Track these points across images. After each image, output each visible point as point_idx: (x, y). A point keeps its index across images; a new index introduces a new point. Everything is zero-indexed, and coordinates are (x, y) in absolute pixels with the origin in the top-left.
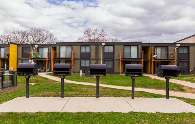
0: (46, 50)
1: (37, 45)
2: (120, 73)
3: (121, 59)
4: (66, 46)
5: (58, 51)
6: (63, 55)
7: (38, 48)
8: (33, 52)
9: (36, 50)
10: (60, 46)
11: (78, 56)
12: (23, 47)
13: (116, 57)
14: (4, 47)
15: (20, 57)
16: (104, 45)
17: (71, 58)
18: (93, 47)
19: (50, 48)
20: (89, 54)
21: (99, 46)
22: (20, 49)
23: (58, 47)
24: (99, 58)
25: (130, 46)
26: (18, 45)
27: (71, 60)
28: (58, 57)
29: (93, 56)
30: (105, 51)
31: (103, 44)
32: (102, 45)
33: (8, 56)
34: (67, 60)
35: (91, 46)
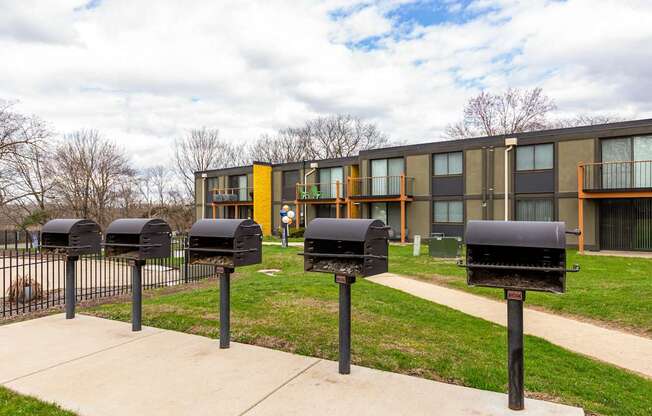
0: (337, 175)
1: (317, 161)
2: (581, 247)
3: (585, 191)
4: (388, 158)
5: (365, 177)
6: (379, 189)
7: (318, 170)
8: (306, 179)
9: (313, 177)
10: (371, 160)
11: (423, 189)
12: (284, 172)
13: (563, 188)
14: (244, 175)
15: (278, 198)
16: (514, 146)
17: (399, 196)
18: (475, 157)
19: (346, 168)
20: (460, 180)
21: (497, 150)
22: (278, 175)
23: (365, 163)
24: (496, 193)
25: (632, 136)
26: (273, 166)
27: (400, 202)
28: (365, 193)
29: (473, 186)
30: (519, 169)
31: (513, 141)
32: (507, 144)
33: (252, 195)
34: (391, 203)
35: (469, 153)
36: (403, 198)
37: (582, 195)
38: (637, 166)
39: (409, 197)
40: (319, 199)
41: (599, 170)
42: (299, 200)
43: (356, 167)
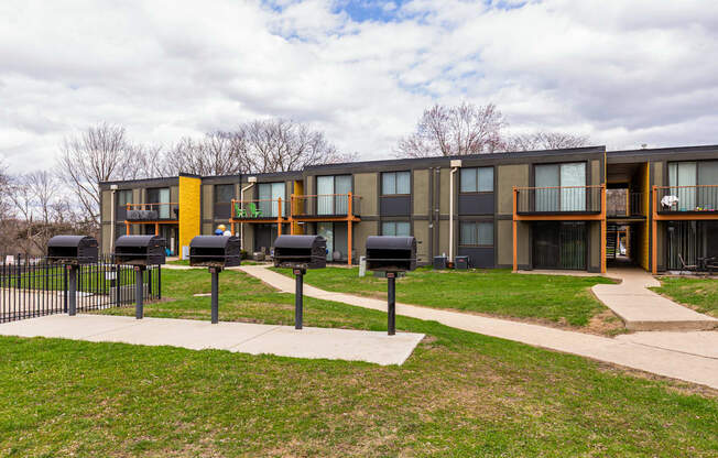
0: (278, 191)
1: (253, 175)
2: (515, 267)
3: (518, 214)
4: (335, 176)
5: (310, 195)
6: (325, 207)
7: (257, 185)
8: (243, 195)
9: (251, 193)
10: (317, 177)
11: (371, 208)
12: (216, 186)
13: (501, 210)
14: (167, 188)
15: (209, 215)
16: (459, 168)
17: (346, 216)
18: (422, 177)
19: (289, 183)
20: (409, 198)
21: (443, 170)
22: (209, 189)
23: (310, 180)
24: (442, 214)
25: (559, 163)
26: (202, 179)
27: (346, 222)
28: (310, 212)
29: (421, 207)
30: (464, 190)
31: (456, 163)
32: (452, 165)
33: (177, 211)
34: (338, 223)
35: (416, 173)
36: (350, 218)
37: (516, 217)
38: (564, 191)
39: (356, 217)
40: (258, 218)
41: (533, 194)
42: (234, 219)
43: (301, 183)
